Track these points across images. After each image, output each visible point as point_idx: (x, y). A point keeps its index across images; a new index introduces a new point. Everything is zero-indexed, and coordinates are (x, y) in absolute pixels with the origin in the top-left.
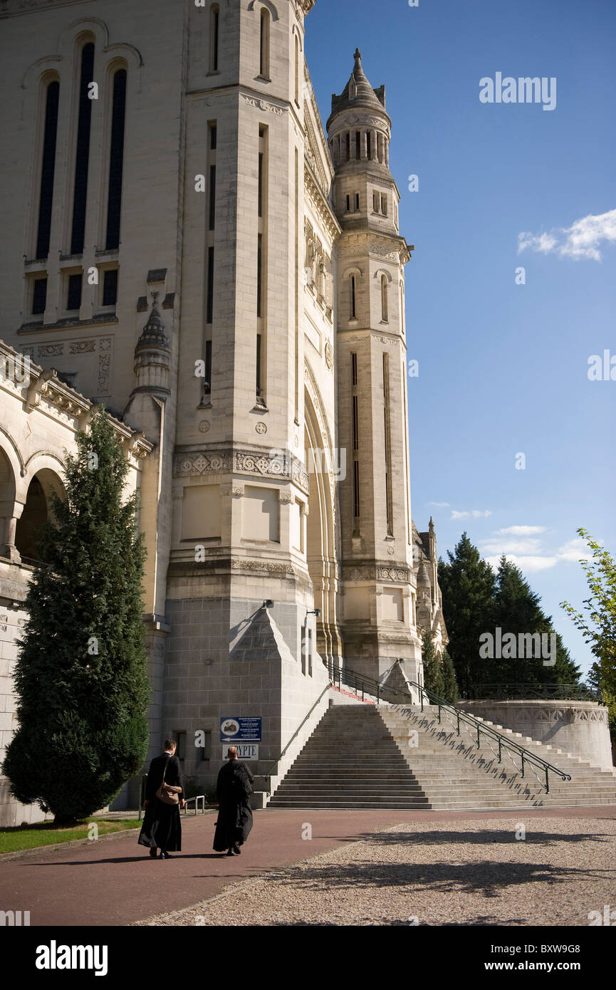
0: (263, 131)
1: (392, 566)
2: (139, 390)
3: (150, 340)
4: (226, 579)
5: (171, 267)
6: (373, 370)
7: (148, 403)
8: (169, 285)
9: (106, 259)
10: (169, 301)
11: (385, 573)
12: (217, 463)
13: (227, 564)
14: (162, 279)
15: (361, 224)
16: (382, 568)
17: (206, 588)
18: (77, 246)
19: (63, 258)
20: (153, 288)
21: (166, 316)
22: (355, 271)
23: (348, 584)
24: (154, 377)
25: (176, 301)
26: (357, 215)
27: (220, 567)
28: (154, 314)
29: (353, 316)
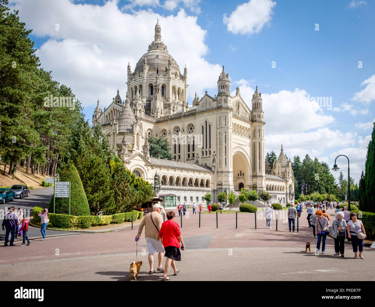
0: (226, 132)
1: (260, 176)
2: (213, 166)
3: (214, 160)
4: (222, 186)
5: (216, 151)
6: (257, 145)
7: (214, 168)
8: (216, 153)
9: (209, 150)
10: (216, 156)
11: (259, 177)
12: (221, 173)
13: (222, 184)
14: (215, 153)
15: (255, 121)
16: (258, 177)
17: (220, 187)
18: (206, 148)
19: (205, 149)
20: (214, 154)
21: (215, 157)
22: (255, 129)
23: (253, 179)
24: (214, 164)
25: (216, 155)
26: (255, 119)
27: (221, 185)
28: (214, 157)
29: (254, 137)
